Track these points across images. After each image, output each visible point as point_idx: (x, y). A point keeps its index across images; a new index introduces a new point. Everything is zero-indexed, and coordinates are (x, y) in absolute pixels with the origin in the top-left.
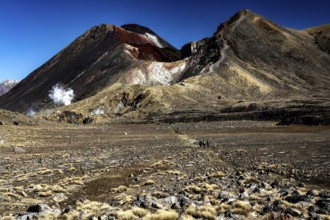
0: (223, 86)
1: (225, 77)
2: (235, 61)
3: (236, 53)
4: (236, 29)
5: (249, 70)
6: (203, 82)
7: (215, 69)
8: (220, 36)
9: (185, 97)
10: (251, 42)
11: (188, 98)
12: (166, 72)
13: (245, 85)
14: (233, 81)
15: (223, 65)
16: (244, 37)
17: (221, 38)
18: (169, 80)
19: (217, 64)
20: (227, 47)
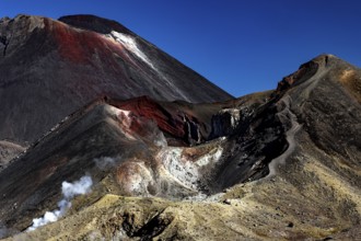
0: (294, 201)
1: (298, 184)
2: (313, 153)
3: (314, 138)
4: (311, 93)
5: (336, 170)
6: (261, 194)
7: (279, 168)
8: (284, 105)
9: (234, 226)
10: (339, 117)
11: (239, 229)
12: (188, 164)
13: (333, 199)
14: (311, 192)
15: (291, 161)
16: (326, 109)
17: (287, 109)
18: (194, 179)
19: (282, 159)
20: (297, 126)
